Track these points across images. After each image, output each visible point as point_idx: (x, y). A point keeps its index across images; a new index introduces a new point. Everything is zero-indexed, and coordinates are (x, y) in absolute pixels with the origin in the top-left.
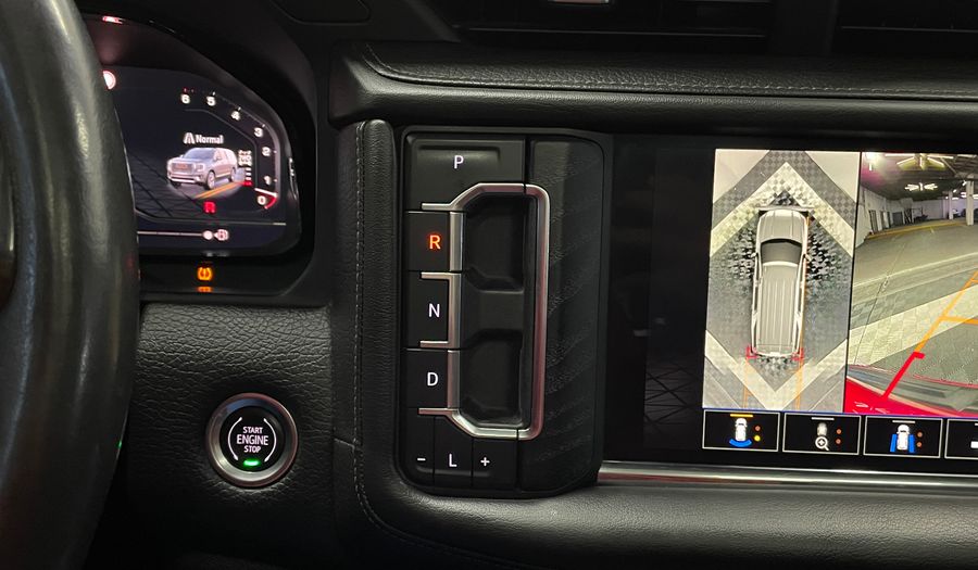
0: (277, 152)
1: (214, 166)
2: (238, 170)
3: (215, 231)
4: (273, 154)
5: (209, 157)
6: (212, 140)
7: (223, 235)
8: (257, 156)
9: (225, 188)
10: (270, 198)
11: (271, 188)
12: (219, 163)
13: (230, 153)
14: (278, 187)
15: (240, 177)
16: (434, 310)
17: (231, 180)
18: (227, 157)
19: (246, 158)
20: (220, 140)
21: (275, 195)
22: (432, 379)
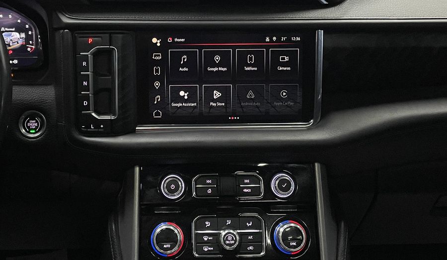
0: (34, 33)
1: (12, 38)
2: (20, 39)
3: (13, 60)
4: (32, 34)
5: (10, 35)
6: (11, 29)
7: (16, 62)
8: (27, 34)
9: (16, 46)
10: (32, 48)
11: (32, 45)
12: (13, 37)
13: (17, 34)
14: (34, 44)
15: (21, 42)
16: (85, 83)
17: (18, 43)
18: (16, 35)
19: (23, 35)
20: (14, 29)
21: (33, 47)
22: (85, 103)
